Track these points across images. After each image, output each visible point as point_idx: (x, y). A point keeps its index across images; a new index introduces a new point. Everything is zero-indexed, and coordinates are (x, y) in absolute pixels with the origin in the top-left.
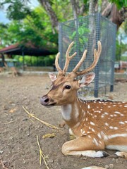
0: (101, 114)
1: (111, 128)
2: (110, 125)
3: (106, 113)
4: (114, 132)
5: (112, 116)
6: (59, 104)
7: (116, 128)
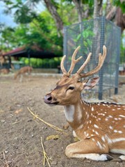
0: (105, 117)
2: (115, 129)
3: (110, 116)
4: (118, 136)
6: (61, 104)
7: (120, 132)
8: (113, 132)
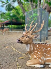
1: (47, 55)
3: (45, 49)
5: (47, 50)
7: (49, 55)
8: (46, 55)
